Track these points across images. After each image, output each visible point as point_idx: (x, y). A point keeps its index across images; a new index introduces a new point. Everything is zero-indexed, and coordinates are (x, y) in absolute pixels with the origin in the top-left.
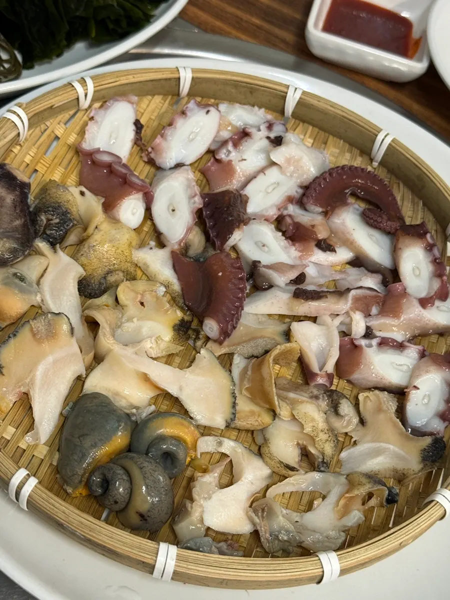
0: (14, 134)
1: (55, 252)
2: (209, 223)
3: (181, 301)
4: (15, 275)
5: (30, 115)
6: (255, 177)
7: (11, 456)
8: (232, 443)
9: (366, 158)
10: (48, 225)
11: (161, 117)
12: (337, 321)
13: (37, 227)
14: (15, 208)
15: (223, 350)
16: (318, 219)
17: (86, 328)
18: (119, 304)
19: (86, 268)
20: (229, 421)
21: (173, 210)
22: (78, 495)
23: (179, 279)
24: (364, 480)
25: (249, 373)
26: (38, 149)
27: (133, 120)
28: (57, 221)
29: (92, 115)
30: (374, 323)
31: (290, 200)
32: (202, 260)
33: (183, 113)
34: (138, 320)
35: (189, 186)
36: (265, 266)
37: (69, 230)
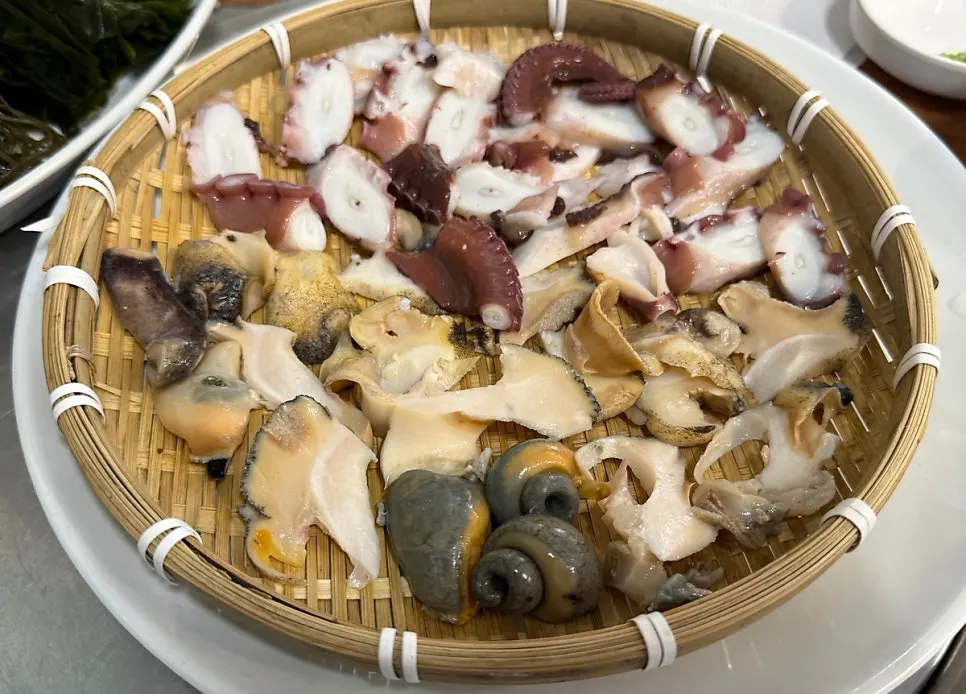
0: (99, 203)
1: (240, 328)
2: (412, 196)
3: (435, 306)
4: (206, 381)
5: (109, 169)
6: (431, 118)
7: (346, 619)
8: (612, 441)
9: (545, 33)
10: (212, 298)
11: (271, 104)
12: (635, 229)
13: (198, 308)
14: (154, 297)
15: (525, 336)
16: (536, 128)
17: (340, 400)
18: (361, 349)
19: (293, 328)
20: (594, 413)
21: (358, 204)
22: (468, 618)
23: (415, 282)
24: (802, 394)
25: (578, 343)
26: (141, 214)
27: (241, 122)
28: (221, 285)
29: (186, 140)
30: (678, 209)
31: (488, 123)
32: (428, 245)
33: (299, 82)
34: (399, 355)
35: (359, 166)
36: (508, 212)
37: (242, 291)
